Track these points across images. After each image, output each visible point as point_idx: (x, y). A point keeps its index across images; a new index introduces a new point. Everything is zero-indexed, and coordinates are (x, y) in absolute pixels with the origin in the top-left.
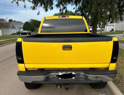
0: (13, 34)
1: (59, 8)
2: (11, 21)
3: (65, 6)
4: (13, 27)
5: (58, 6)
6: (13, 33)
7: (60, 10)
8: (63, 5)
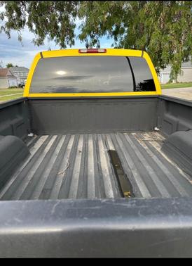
0: (12, 87)
1: (85, 42)
2: (10, 66)
3: (95, 38)
4: (12, 76)
5: (82, 37)
6: (11, 85)
7: (87, 46)
8: (92, 37)
